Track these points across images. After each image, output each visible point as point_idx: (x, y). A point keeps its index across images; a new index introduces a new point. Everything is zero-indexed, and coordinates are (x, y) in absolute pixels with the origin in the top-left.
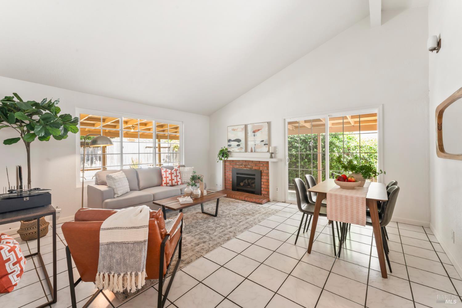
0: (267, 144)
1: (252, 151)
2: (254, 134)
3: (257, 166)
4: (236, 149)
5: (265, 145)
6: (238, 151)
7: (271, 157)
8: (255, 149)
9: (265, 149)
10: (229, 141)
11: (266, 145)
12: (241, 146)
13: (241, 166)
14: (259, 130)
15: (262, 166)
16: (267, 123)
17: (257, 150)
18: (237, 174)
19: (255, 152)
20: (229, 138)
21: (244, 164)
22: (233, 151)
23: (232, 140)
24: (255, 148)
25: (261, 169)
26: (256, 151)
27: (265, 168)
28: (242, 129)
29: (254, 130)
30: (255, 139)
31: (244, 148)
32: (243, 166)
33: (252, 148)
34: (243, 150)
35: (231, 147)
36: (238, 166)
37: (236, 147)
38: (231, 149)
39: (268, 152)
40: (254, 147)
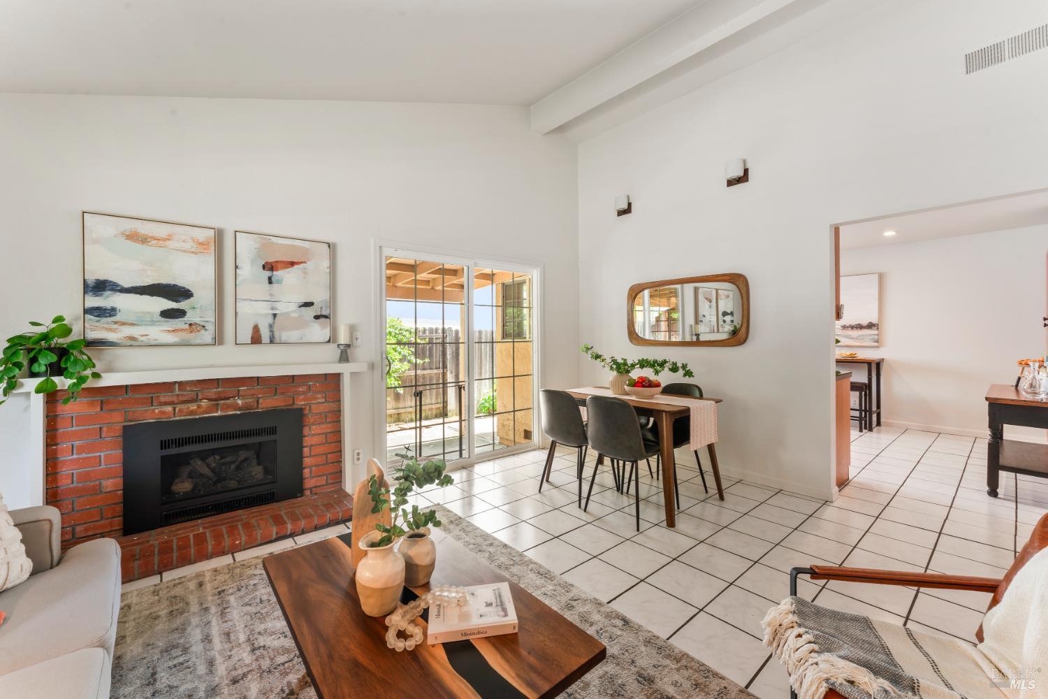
0: (326, 317)
1: (256, 339)
2: (268, 273)
3: (283, 393)
4: (161, 332)
5: (317, 317)
6: (171, 338)
7: (344, 357)
8: (272, 331)
9: (319, 332)
10: (100, 287)
11: (322, 320)
12: (191, 317)
13: (193, 407)
14: (292, 264)
15: (304, 393)
16: (326, 246)
17: (284, 336)
18: (164, 445)
19: (272, 342)
20: (93, 276)
21: (212, 392)
22: (132, 338)
23: (126, 285)
24: (275, 329)
25: (300, 403)
26: (277, 340)
27: (317, 398)
28: (201, 244)
29: (270, 260)
30: (271, 295)
31: (211, 327)
32: (204, 403)
33: (256, 329)
34: (207, 336)
35: (117, 318)
36: (169, 409)
37: (153, 323)
38: (110, 330)
39: (329, 341)
40: (271, 326)
